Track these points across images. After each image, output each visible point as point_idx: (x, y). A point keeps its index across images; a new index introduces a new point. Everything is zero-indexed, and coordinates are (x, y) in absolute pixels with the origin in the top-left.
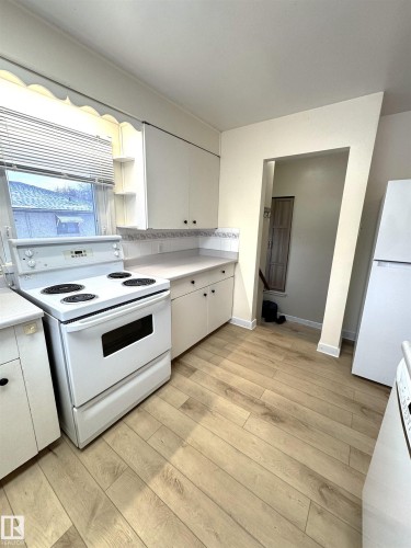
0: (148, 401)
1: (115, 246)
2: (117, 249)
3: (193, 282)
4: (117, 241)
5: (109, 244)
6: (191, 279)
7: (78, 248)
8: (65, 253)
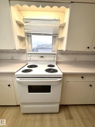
0: (46, 115)
1: (53, 56)
2: (54, 57)
3: (83, 77)
4: (55, 54)
5: (52, 55)
6: (82, 76)
7: (42, 55)
8: (38, 56)
